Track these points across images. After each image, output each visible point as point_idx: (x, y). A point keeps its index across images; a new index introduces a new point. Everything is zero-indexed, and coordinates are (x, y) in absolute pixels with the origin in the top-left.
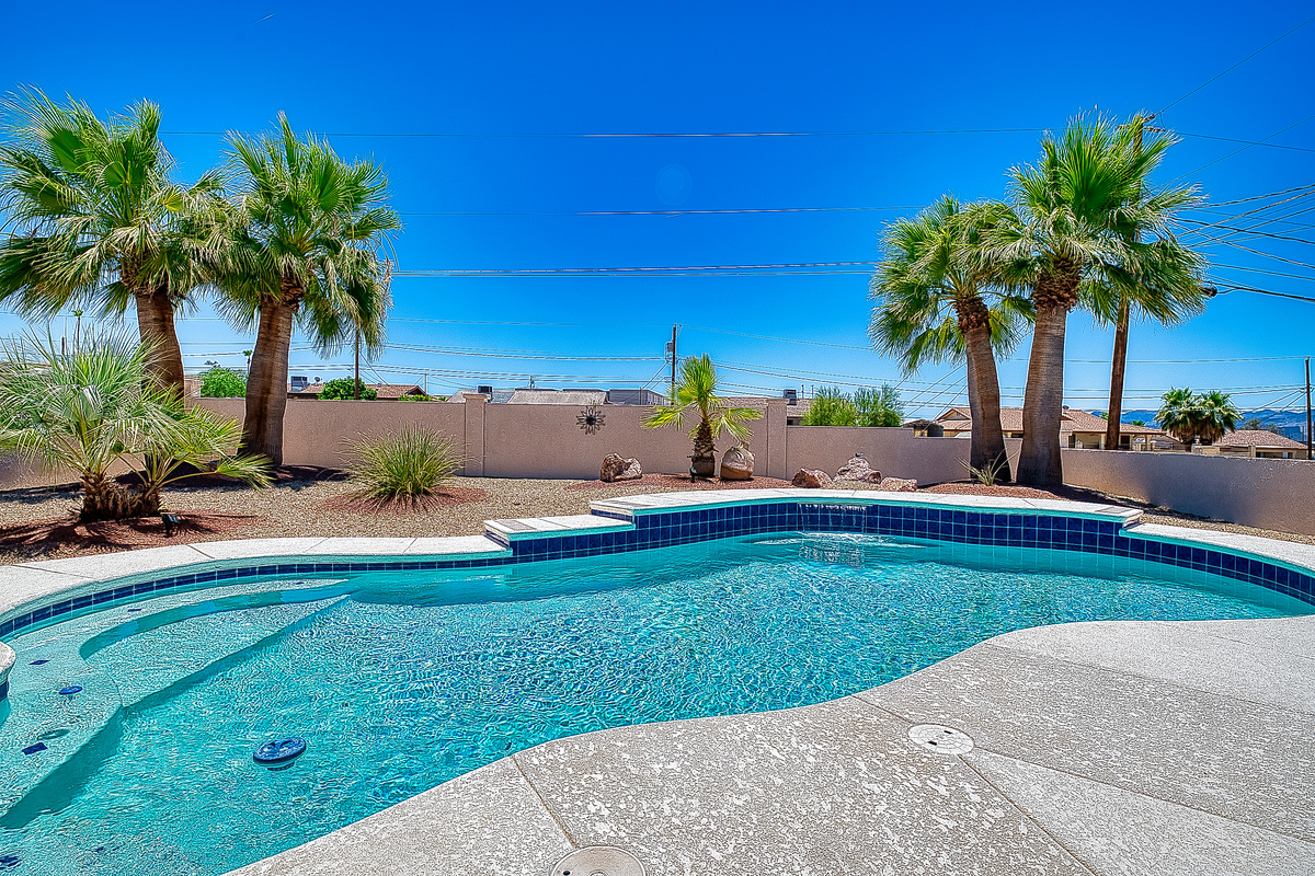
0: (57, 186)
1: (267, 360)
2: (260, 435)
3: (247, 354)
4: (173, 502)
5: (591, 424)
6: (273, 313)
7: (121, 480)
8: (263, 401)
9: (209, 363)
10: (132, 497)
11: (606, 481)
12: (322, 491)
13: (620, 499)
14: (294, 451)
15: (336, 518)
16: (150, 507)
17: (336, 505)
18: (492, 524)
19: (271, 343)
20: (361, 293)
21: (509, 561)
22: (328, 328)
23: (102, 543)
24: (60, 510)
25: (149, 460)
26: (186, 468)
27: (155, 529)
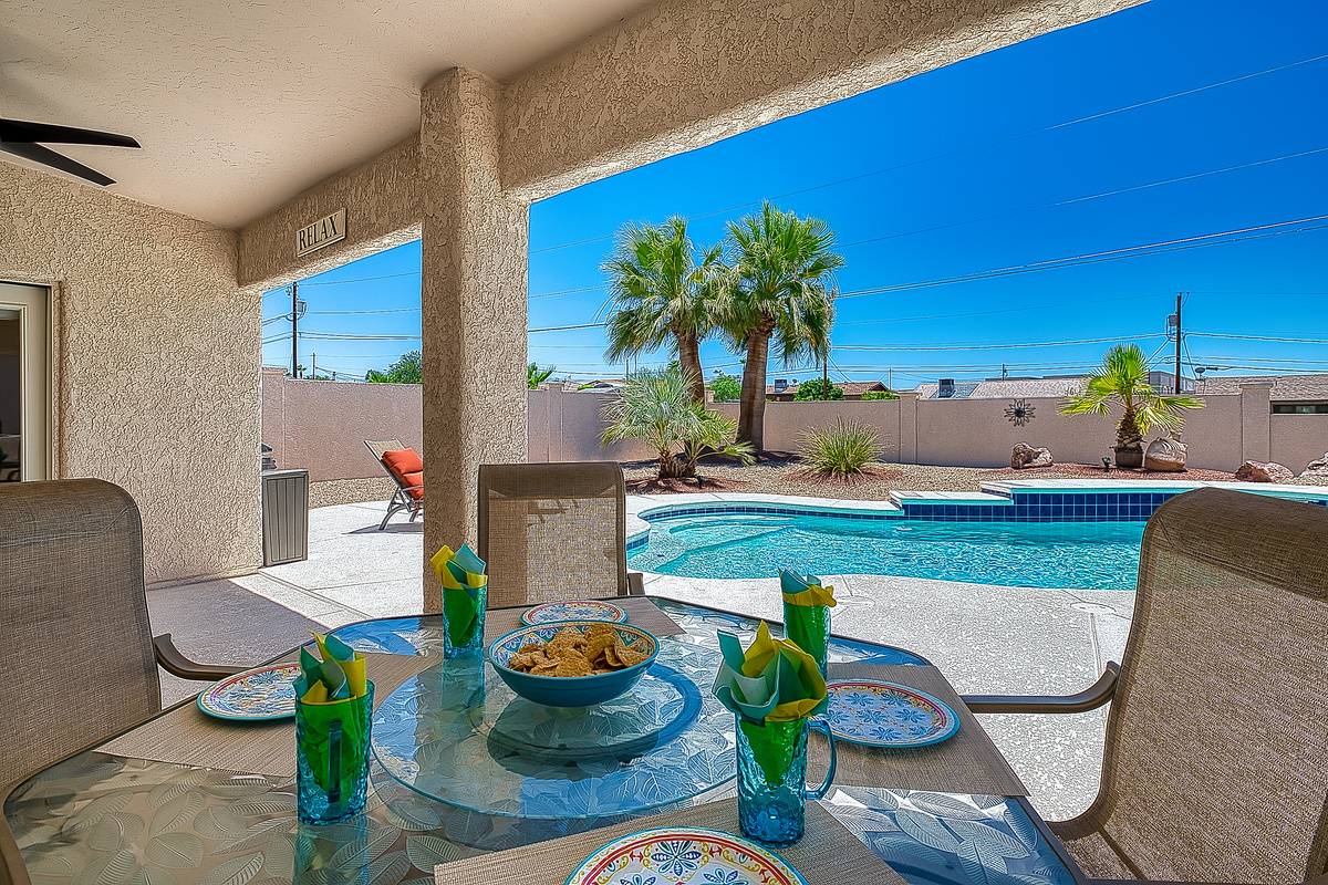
0: (640, 279)
1: (752, 375)
2: (749, 429)
3: (743, 362)
4: (703, 471)
5: (1020, 417)
6: (756, 341)
7: (677, 455)
8: (751, 405)
9: (716, 372)
10: (680, 466)
11: (1015, 468)
12: (787, 470)
13: (1012, 482)
14: (771, 441)
15: (794, 484)
16: (690, 472)
17: (792, 478)
18: (896, 494)
19: (755, 364)
20: (814, 321)
21: (901, 518)
22: (790, 348)
23: (672, 490)
24: (651, 473)
25: (688, 444)
26: (708, 449)
27: (694, 485)
